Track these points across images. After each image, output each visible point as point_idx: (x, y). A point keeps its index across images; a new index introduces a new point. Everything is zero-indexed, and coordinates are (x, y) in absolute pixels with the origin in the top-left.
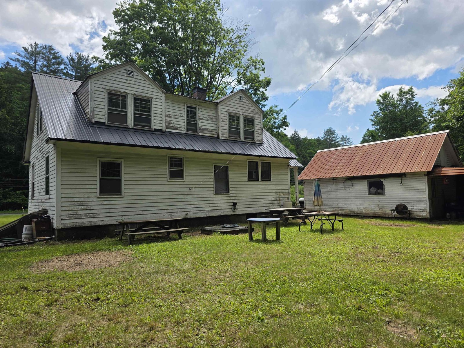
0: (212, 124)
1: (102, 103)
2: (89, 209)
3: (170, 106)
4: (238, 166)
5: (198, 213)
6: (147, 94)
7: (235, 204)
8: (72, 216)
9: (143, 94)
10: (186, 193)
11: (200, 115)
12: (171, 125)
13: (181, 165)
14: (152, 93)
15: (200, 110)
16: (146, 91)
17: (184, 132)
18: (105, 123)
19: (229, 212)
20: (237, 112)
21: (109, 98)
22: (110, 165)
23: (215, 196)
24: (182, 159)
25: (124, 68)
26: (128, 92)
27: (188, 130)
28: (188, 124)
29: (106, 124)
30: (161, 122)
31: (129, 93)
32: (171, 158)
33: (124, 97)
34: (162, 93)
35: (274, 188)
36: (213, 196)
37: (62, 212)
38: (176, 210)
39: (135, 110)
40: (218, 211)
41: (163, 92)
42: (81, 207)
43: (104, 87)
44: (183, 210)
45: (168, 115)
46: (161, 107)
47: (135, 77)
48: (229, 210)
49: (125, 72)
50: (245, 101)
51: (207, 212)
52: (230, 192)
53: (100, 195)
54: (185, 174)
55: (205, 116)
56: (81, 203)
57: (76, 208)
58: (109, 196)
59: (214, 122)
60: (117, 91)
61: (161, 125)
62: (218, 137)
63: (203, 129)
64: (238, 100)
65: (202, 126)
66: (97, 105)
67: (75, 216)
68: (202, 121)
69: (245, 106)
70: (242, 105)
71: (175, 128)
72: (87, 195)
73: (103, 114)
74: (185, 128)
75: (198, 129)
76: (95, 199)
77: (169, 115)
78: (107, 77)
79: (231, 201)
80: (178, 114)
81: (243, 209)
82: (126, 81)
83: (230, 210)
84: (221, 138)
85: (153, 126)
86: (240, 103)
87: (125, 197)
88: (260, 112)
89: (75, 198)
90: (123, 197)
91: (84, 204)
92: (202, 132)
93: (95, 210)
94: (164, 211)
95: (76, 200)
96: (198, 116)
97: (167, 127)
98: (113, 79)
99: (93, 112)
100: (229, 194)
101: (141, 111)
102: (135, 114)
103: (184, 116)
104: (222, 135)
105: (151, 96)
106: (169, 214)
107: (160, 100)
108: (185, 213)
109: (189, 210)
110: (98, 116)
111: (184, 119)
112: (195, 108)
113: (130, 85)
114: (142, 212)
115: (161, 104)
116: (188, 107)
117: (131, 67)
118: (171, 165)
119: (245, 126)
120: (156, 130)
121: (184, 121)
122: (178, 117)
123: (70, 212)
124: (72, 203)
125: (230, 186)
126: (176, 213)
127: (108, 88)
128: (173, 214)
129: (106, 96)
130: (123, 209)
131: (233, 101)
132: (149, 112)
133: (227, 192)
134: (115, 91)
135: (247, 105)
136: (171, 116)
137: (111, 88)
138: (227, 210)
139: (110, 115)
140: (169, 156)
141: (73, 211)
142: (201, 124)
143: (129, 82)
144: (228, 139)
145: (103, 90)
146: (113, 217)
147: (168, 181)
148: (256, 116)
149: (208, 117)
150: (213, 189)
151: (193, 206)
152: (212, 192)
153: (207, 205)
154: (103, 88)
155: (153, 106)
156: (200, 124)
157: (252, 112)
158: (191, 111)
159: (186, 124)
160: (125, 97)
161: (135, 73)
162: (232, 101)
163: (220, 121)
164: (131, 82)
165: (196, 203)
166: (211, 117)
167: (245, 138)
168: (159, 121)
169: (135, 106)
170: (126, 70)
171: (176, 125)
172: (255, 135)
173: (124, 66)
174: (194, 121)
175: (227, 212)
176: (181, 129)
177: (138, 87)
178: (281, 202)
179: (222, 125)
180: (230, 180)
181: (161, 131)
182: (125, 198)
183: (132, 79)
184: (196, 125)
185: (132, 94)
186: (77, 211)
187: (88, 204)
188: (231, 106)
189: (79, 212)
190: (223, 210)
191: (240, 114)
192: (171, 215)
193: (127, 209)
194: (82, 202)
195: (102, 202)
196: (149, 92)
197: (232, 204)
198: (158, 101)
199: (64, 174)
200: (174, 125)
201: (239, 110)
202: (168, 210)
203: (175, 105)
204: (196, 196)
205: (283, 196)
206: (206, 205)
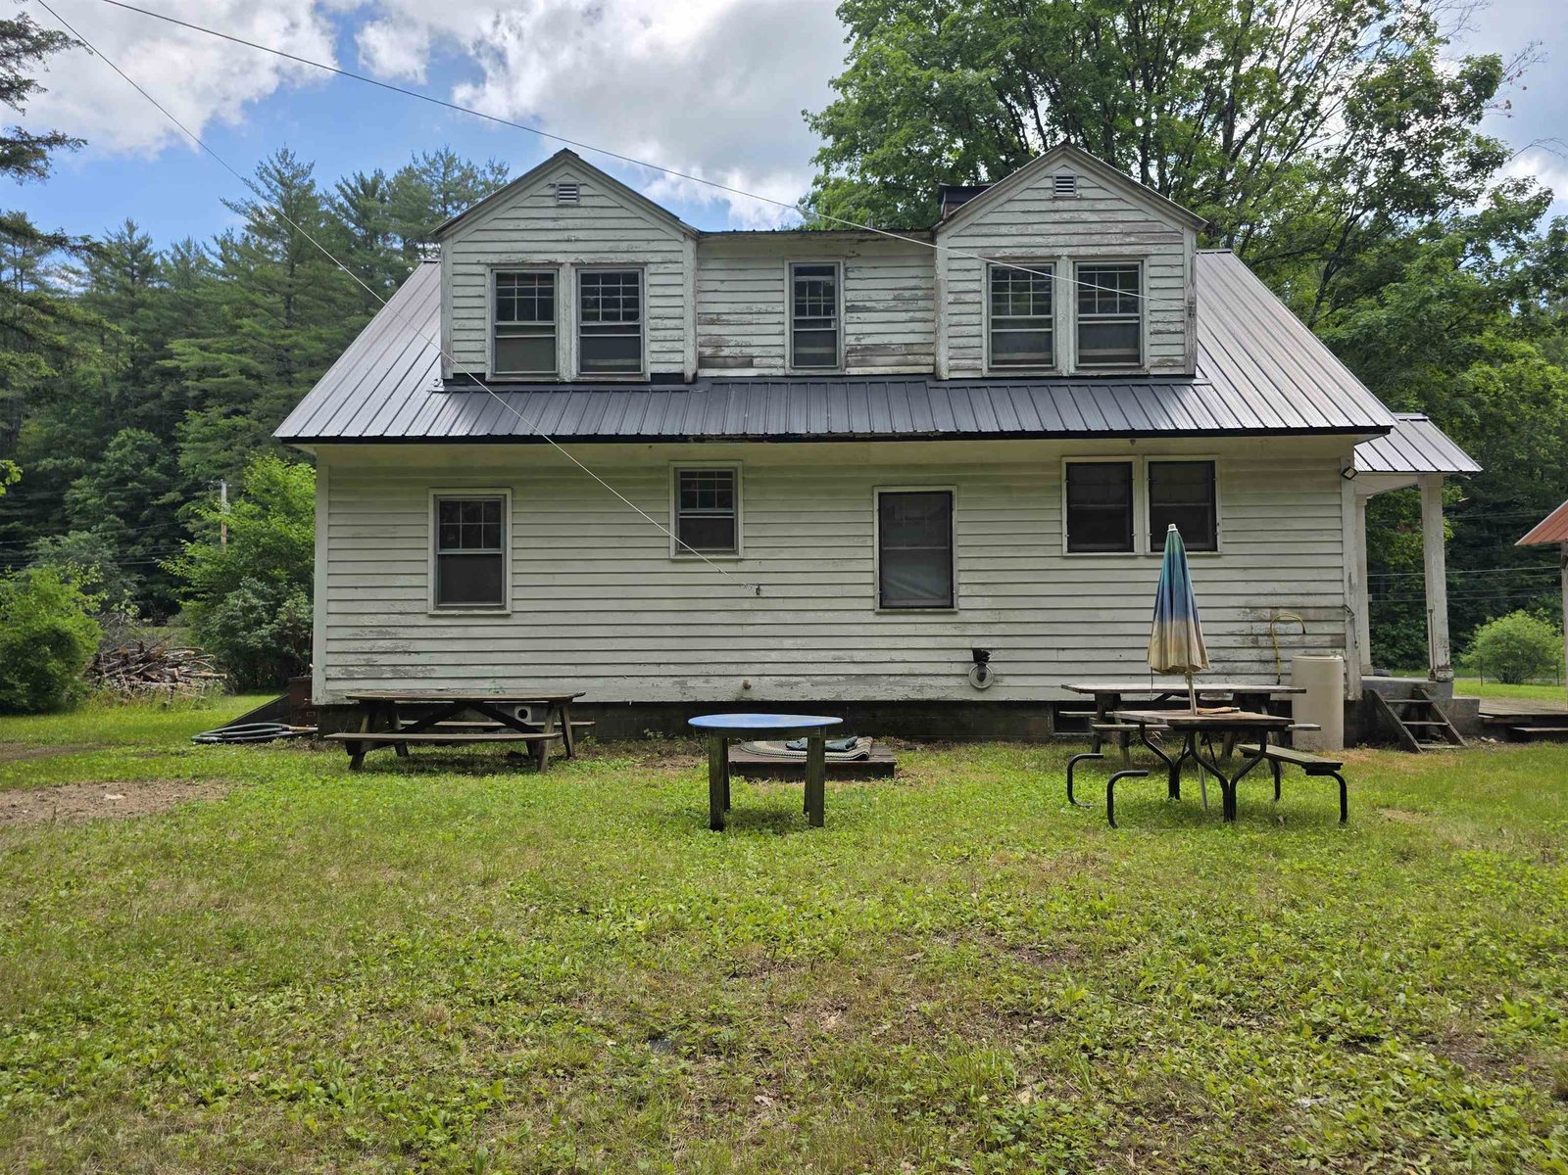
0: (912, 321)
1: (477, 313)
2: (405, 652)
3: (722, 281)
4: (1008, 489)
5: (796, 684)
6: (625, 255)
7: (981, 657)
8: (355, 669)
9: (612, 256)
10: (746, 605)
11: (850, 295)
12: (726, 352)
13: (727, 500)
14: (644, 246)
15: (851, 275)
16: (624, 246)
17: (781, 372)
18: (484, 374)
19: (955, 690)
20: (1040, 252)
21: (499, 293)
22: (472, 509)
23: (878, 619)
24: (729, 475)
25: (545, 182)
26: (560, 258)
27: (798, 360)
28: (798, 339)
29: (487, 378)
30: (678, 346)
31: (561, 264)
32: (683, 474)
33: (547, 278)
34: (682, 240)
35: (1240, 588)
36: (871, 617)
37: (330, 656)
38: (703, 669)
39: (585, 317)
40: (896, 684)
41: (685, 235)
42: (381, 643)
43: (483, 258)
44: (733, 669)
45: (715, 317)
46: (678, 291)
47: (583, 202)
48: (952, 682)
49: (552, 192)
50: (1086, 193)
51: (839, 683)
52: (962, 603)
53: (438, 608)
54: (741, 532)
55: (874, 295)
56: (382, 631)
57: (367, 646)
58: (462, 612)
59: (919, 315)
60: (523, 263)
61: (678, 357)
62: (934, 376)
63: (867, 348)
64: (1049, 194)
65: (858, 335)
66: (460, 322)
67: (363, 669)
68: (864, 316)
69: (1086, 216)
70: (1066, 216)
71: (740, 360)
72: (399, 607)
73: (478, 346)
74: (783, 357)
75: (842, 349)
76: (422, 620)
77: (718, 314)
78: (492, 225)
79: (967, 643)
80: (755, 308)
81: (1032, 681)
82: (550, 224)
83: (959, 680)
84: (945, 374)
85: (648, 364)
86: (1060, 205)
87: (516, 615)
88: (1179, 228)
89: (366, 617)
90: (507, 616)
91: (389, 633)
92: (861, 361)
93: (421, 655)
94: (654, 670)
95: (366, 620)
96: (844, 298)
97: (703, 362)
98: (511, 225)
99: (449, 344)
100: (955, 613)
101: (606, 317)
102: (584, 329)
103: (781, 309)
104: (952, 362)
105: (640, 258)
106: (676, 682)
107: (676, 265)
108: (741, 681)
109: (756, 669)
110: (464, 357)
111: (779, 323)
112: (830, 271)
113: (565, 235)
114: (573, 667)
115: (678, 280)
116: (799, 271)
117: (571, 171)
118: (686, 500)
119: (1084, 306)
120: (659, 378)
121: (779, 328)
122: (755, 316)
123: (351, 659)
124: (355, 630)
125: (959, 578)
126: (702, 679)
127: (494, 259)
128: (691, 683)
129: (487, 286)
130: (508, 654)
131: (1018, 206)
132: (635, 316)
133: (946, 603)
134: (516, 264)
135: (1101, 206)
136: (725, 317)
137: (504, 258)
138: (943, 681)
139: (501, 344)
140: (675, 468)
141: (359, 656)
142: (852, 330)
143: (562, 224)
144: (985, 373)
145: (480, 269)
146: (477, 681)
147: (674, 561)
148: (1152, 249)
149: (889, 295)
150: (870, 591)
151: (774, 656)
152: (869, 604)
153: (840, 653)
154: (478, 263)
155: (648, 291)
156: (850, 329)
157: (1128, 234)
158: (814, 285)
159: (787, 340)
160: (549, 278)
161: (583, 191)
162: (1008, 207)
163: (944, 303)
164: (570, 223)
165: (788, 643)
166: (907, 294)
167: (1082, 359)
168: (668, 345)
169: (585, 304)
170: (554, 186)
171: (747, 351)
172: (1147, 339)
173: (547, 175)
174: (828, 322)
175: (942, 688)
176: (765, 361)
177: (593, 235)
178: (1283, 654)
179: (955, 319)
180: (957, 552)
181: (677, 378)
182: (516, 619)
183: (574, 210)
184: (832, 338)
185: (572, 264)
186: (369, 656)
187: (401, 636)
188: (1004, 230)
189: (375, 657)
190: (920, 681)
191: (1052, 257)
192: (683, 685)
193: (522, 654)
194: (384, 629)
195: (442, 629)
196: (634, 243)
197: (970, 656)
198: (666, 271)
199: (335, 544)
200: (737, 350)
201: (1052, 240)
202: (672, 667)
203: (741, 276)
204: (789, 618)
205: (1297, 628)
206: (833, 653)
